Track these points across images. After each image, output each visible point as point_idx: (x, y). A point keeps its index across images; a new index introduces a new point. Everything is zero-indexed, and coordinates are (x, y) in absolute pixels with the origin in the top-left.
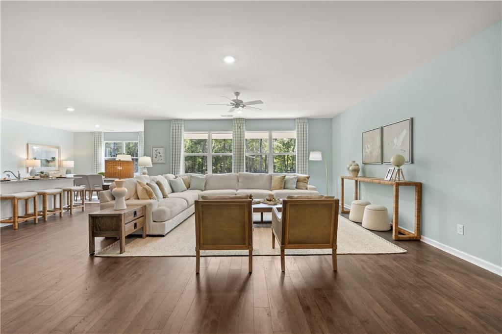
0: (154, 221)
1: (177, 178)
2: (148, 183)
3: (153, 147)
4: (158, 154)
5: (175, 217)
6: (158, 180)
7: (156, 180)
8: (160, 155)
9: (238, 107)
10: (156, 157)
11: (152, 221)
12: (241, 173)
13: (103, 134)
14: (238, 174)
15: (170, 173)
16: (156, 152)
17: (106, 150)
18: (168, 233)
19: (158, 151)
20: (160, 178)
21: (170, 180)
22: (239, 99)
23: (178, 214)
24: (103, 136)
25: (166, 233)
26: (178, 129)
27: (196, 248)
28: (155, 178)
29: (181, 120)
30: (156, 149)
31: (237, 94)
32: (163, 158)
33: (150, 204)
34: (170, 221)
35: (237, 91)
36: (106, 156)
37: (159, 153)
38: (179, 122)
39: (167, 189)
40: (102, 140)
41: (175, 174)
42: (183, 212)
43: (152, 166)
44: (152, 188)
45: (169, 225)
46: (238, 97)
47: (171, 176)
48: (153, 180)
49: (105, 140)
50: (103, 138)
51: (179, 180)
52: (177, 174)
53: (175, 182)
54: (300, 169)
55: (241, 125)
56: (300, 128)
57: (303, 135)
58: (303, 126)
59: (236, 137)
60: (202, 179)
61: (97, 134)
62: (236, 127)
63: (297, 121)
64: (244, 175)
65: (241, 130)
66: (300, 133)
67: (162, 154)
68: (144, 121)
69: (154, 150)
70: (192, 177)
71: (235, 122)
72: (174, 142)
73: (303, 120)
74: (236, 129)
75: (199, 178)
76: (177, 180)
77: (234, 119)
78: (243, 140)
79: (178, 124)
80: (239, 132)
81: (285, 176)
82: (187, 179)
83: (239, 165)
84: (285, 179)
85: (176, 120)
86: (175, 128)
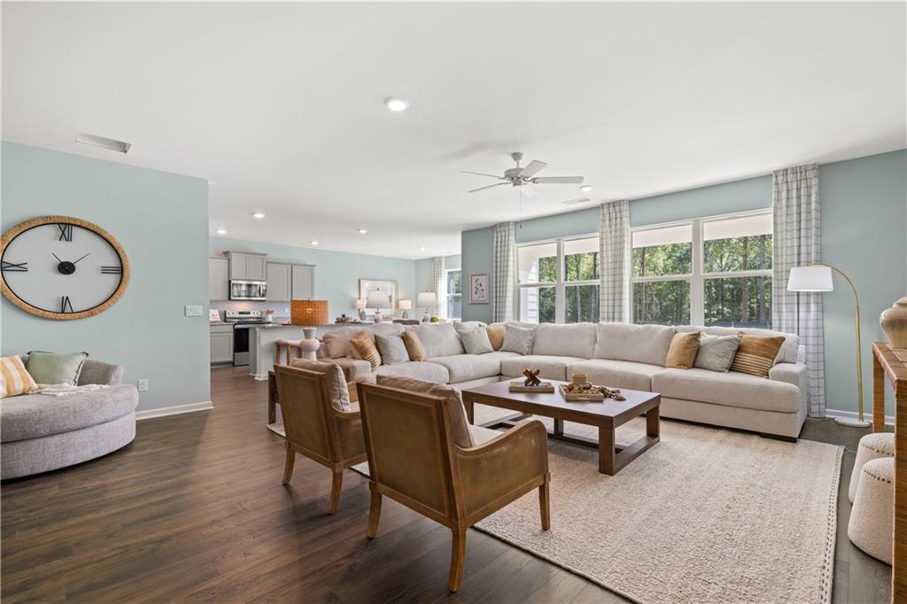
3: (473, 276)
4: (479, 287)
10: (476, 292)
13: (443, 260)
16: (476, 284)
17: (449, 283)
19: (478, 282)
24: (443, 263)
30: (476, 278)
31: (516, 156)
36: (449, 293)
37: (481, 285)
40: (443, 269)
49: (446, 268)
50: (443, 266)
54: (784, 315)
55: (618, 214)
56: (788, 199)
57: (795, 216)
58: (799, 189)
59: (607, 244)
60: (525, 332)
61: (437, 260)
62: (607, 222)
63: (774, 179)
64: (606, 326)
65: (618, 227)
66: (784, 212)
67: (484, 287)
68: (463, 233)
69: (474, 281)
70: (507, 327)
71: (606, 210)
72: (499, 264)
73: (799, 174)
74: (608, 227)
75: (519, 330)
76: (473, 332)
77: (602, 205)
78: (622, 249)
79: (505, 231)
80: (613, 233)
81: (698, 335)
82: (500, 331)
83: (614, 306)
84: (699, 341)
85: (502, 225)
86: (499, 239)
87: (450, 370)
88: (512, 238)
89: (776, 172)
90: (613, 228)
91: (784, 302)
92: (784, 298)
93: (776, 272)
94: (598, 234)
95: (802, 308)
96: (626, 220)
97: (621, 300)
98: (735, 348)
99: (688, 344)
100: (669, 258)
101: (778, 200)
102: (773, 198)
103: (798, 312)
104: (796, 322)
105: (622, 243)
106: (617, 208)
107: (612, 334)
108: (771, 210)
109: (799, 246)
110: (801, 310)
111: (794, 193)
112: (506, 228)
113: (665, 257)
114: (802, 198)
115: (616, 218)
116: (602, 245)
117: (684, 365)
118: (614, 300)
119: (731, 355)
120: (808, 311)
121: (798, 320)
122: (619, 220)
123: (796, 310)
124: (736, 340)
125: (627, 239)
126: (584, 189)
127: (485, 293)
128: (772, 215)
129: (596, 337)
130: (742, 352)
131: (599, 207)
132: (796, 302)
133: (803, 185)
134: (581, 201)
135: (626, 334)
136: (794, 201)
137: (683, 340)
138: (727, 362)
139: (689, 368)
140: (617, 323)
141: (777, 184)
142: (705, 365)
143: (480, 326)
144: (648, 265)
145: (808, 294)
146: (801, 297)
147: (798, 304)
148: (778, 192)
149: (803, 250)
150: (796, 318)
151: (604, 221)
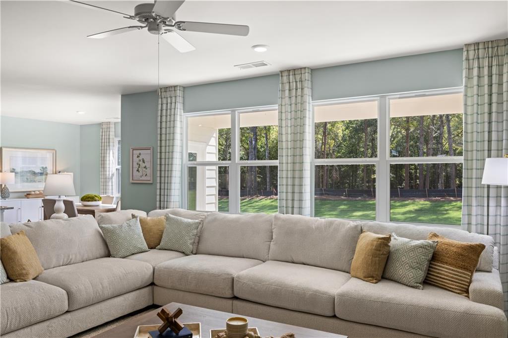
3: (133, 150)
4: (141, 163)
8: (144, 165)
10: (138, 170)
13: (112, 126)
14: (273, 218)
16: (138, 160)
17: (119, 153)
19: (141, 158)
29: (174, 88)
30: (138, 152)
36: (118, 164)
37: (144, 161)
38: (171, 94)
40: (112, 136)
49: (116, 136)
50: (112, 133)
54: (474, 210)
55: (299, 85)
56: (479, 77)
57: (486, 97)
58: (490, 67)
59: (286, 119)
60: (189, 225)
61: (104, 126)
62: (287, 92)
63: (465, 53)
64: (284, 220)
65: (299, 98)
66: (475, 92)
67: (148, 164)
68: (122, 96)
69: (135, 156)
70: (168, 218)
71: (285, 79)
72: (163, 136)
73: (490, 49)
74: (287, 99)
75: (182, 223)
76: (121, 226)
77: (282, 72)
78: (303, 125)
79: (171, 97)
80: (293, 106)
81: (388, 239)
82: (159, 222)
83: (293, 193)
84: (389, 246)
85: (167, 88)
86: (164, 106)
87: (69, 294)
88: (179, 106)
89: (468, 45)
90: (293, 99)
91: (474, 195)
92: (474, 190)
93: (466, 160)
94: (276, 107)
95: (492, 203)
96: (307, 91)
97: (301, 185)
98: (430, 255)
99: (376, 250)
100: (347, 128)
101: (469, 78)
102: (464, 75)
103: (488, 206)
104: (486, 218)
105: (303, 118)
106: (298, 77)
107: (290, 230)
108: (462, 88)
109: (490, 132)
110: (491, 204)
111: (486, 71)
112: (173, 93)
113: (344, 128)
114: (494, 77)
115: (296, 89)
116: (281, 120)
117: (372, 277)
118: (293, 185)
119: (425, 265)
120: (498, 205)
121: (488, 215)
122: (299, 91)
123: (486, 204)
124: (431, 247)
125: (308, 114)
126: (258, 49)
127: (149, 171)
128: (462, 95)
129: (272, 232)
130: (438, 261)
131: (278, 75)
132: (486, 195)
133: (494, 63)
134: (257, 66)
135: (305, 232)
136: (486, 80)
137: (372, 245)
138: (421, 274)
139: (378, 281)
140: (296, 216)
141: (468, 59)
142: (396, 277)
143: (133, 216)
144: (329, 134)
145: (498, 187)
146: (491, 190)
147: (488, 197)
148: (470, 69)
149: (494, 136)
150: (486, 214)
151: (283, 91)
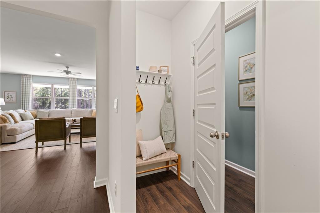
0: (8, 135)
1: (26, 112)
2: (3, 114)
3: (5, 92)
4: (9, 96)
5: (24, 133)
6: (10, 113)
7: (9, 113)
8: (11, 97)
9: (68, 74)
10: (8, 99)
11: (6, 135)
12: (74, 109)
14: (72, 109)
15: (20, 109)
16: (7, 95)
18: (18, 142)
20: (11, 112)
21: (20, 113)
22: (68, 70)
23: (26, 132)
25: (17, 141)
26: (28, 81)
27: (36, 142)
28: (8, 112)
29: (30, 75)
30: (8, 93)
31: (67, 67)
32: (14, 99)
33: (5, 126)
34: (20, 135)
35: (68, 66)
38: (28, 77)
39: (18, 118)
41: (24, 110)
42: (30, 131)
43: (5, 104)
44: (6, 117)
45: (19, 137)
46: (68, 69)
47: (22, 111)
48: (6, 113)
51: (27, 113)
52: (26, 109)
53: (24, 114)
62: (71, 82)
65: (75, 84)
71: (71, 79)
72: (24, 89)
78: (76, 90)
80: (73, 86)
85: (25, 75)
86: (24, 80)
88: (31, 80)
131: (68, 78)
